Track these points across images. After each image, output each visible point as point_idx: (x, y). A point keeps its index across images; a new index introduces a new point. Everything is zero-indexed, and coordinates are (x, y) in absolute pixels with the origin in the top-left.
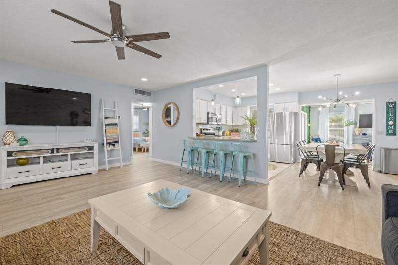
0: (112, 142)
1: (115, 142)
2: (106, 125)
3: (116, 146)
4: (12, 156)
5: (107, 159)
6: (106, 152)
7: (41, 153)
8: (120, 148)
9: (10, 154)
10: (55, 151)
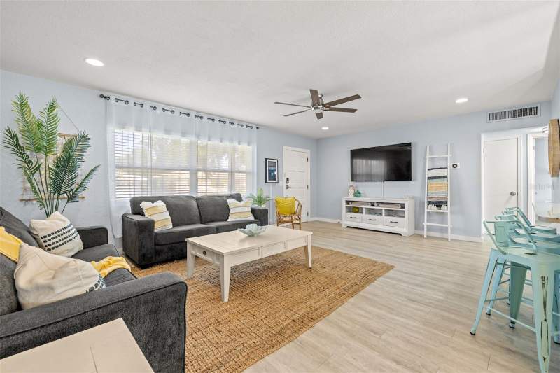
0: (436, 202)
1: (441, 202)
2: (429, 178)
3: (442, 207)
4: (349, 204)
5: (425, 224)
6: (426, 214)
7: (365, 205)
8: (449, 211)
9: (348, 202)
10: (376, 204)
